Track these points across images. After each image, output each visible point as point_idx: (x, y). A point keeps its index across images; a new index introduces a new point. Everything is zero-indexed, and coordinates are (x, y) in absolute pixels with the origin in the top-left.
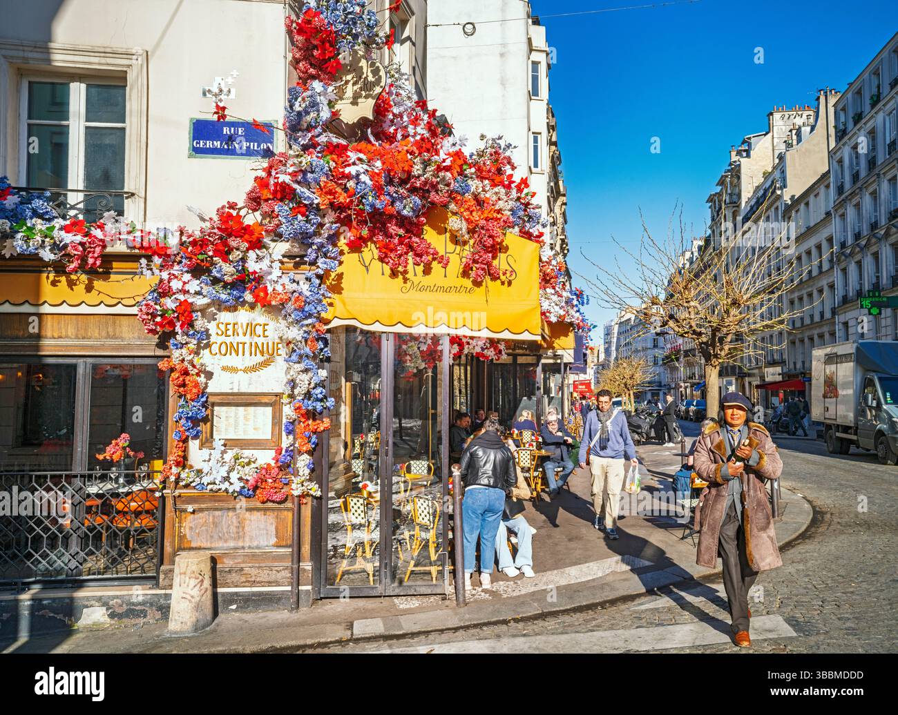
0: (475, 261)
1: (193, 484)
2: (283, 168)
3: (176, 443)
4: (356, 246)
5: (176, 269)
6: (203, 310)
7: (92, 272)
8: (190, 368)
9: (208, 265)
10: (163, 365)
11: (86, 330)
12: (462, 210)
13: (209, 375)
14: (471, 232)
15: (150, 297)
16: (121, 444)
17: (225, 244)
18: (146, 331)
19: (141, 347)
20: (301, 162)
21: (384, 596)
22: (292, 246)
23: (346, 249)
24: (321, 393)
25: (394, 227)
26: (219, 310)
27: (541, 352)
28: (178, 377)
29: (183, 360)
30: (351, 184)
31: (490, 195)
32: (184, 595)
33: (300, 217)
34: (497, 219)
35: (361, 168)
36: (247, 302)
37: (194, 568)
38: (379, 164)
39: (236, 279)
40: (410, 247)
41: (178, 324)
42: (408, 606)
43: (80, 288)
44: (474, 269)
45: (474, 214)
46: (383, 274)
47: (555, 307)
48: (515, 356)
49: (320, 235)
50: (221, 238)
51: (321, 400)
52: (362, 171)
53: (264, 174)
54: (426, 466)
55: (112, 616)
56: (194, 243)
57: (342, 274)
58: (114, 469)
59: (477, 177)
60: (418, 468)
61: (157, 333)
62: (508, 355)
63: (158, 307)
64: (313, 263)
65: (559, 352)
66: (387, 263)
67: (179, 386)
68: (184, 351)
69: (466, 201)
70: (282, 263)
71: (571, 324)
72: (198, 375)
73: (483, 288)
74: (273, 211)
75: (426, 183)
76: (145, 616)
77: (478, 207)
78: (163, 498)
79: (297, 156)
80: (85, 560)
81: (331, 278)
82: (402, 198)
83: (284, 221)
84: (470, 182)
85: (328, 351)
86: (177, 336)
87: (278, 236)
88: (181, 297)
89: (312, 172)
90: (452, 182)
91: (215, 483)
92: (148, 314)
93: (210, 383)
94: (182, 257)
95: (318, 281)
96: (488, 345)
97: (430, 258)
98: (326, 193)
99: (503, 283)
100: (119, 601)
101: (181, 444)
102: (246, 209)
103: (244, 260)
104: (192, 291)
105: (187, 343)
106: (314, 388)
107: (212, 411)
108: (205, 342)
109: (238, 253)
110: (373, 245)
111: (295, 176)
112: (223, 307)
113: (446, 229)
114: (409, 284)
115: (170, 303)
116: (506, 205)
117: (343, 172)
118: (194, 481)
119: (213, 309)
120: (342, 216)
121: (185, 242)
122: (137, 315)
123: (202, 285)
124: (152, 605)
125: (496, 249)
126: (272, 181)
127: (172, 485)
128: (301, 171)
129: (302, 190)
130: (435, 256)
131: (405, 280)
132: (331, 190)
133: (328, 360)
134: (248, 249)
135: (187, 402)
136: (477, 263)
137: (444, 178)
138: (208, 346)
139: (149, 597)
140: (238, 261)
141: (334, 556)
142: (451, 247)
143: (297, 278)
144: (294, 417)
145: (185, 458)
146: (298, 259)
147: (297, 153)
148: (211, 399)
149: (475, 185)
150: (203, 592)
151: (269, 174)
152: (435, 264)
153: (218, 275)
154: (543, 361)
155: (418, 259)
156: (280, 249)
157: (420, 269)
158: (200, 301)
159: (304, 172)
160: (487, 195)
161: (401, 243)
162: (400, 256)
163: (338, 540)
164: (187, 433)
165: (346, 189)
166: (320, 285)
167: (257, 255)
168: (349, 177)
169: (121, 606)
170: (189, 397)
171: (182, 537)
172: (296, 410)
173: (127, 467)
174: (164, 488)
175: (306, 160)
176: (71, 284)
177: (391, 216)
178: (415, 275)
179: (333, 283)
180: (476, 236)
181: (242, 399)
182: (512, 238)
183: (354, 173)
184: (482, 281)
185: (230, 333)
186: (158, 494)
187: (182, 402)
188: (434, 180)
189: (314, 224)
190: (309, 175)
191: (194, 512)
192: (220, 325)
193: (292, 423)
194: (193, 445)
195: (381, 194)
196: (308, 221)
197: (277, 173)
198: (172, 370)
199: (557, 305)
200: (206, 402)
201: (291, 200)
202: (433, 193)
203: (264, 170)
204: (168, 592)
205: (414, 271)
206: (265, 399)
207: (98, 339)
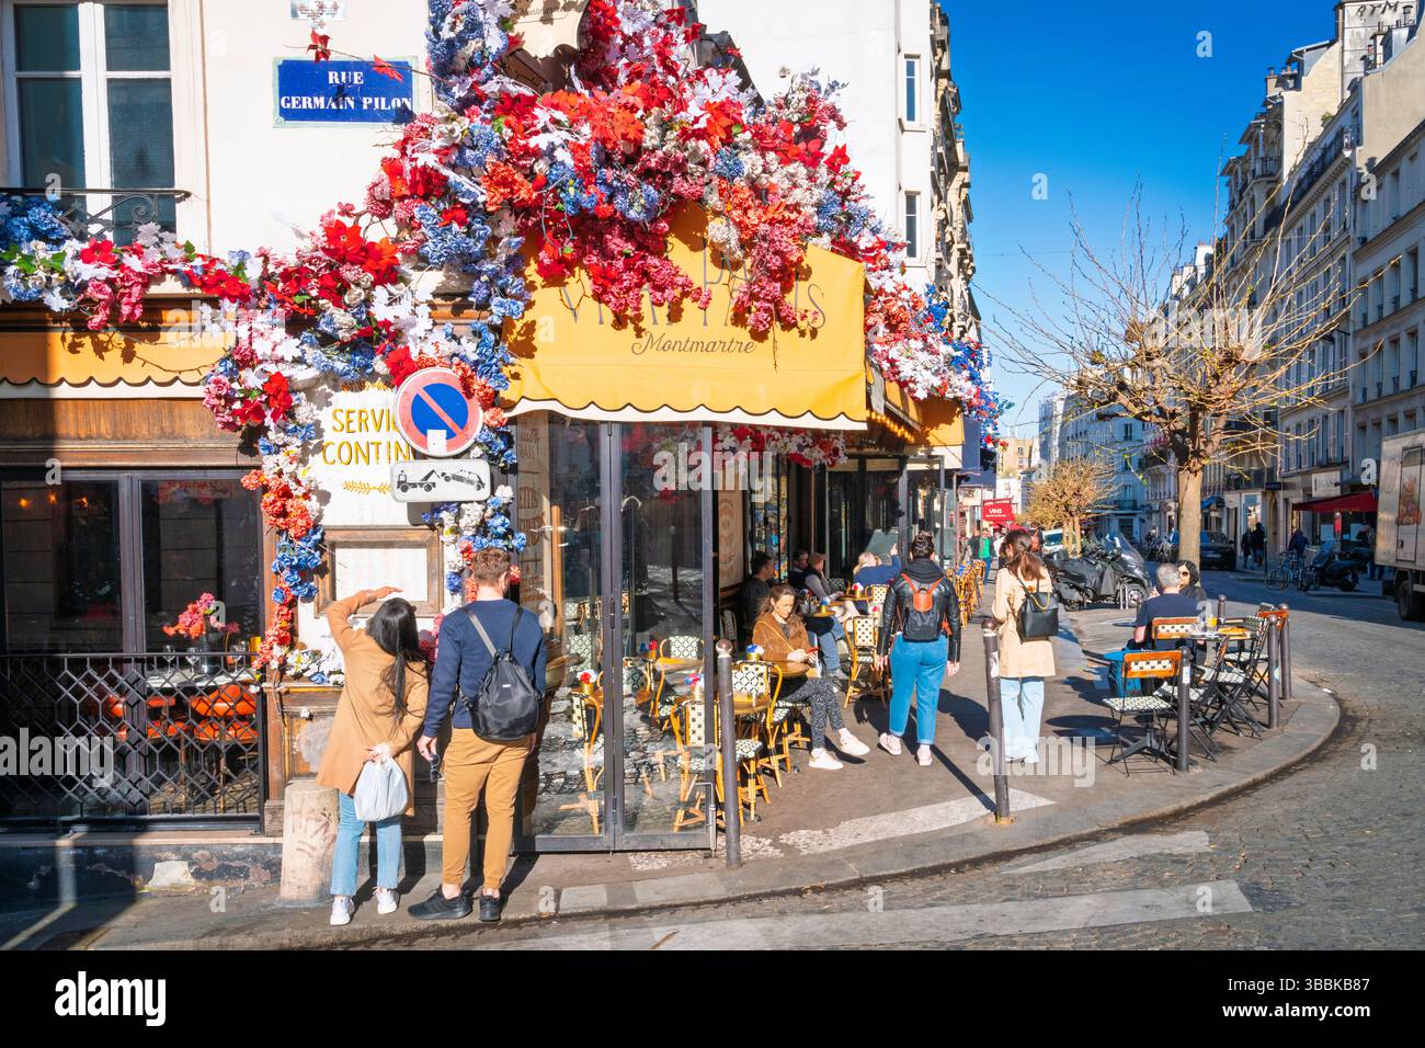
0: (753, 297)
1: (307, 674)
2: (425, 141)
3: (278, 607)
4: (555, 275)
5: (261, 323)
6: (309, 389)
7: (130, 329)
8: (293, 486)
9: (311, 312)
10: (249, 481)
11: (128, 425)
12: (730, 207)
13: (325, 497)
14: (745, 245)
15: (222, 369)
16: (202, 612)
17: (336, 276)
18: (220, 426)
19: (215, 452)
20: (452, 131)
21: (614, 852)
22: (448, 278)
23: (539, 280)
24: (503, 525)
25: (618, 241)
26: (335, 388)
27: (906, 450)
28: (274, 501)
29: (280, 474)
30: (541, 167)
31: (778, 179)
32: (301, 846)
33: (455, 226)
34: (790, 222)
35: (558, 136)
36: (378, 375)
37: (313, 804)
38: (586, 129)
39: (358, 336)
40: (645, 275)
41: (269, 413)
42: (650, 867)
43: (114, 356)
44: (753, 309)
45: (751, 213)
46: (601, 322)
47: (924, 372)
48: (862, 459)
49: (493, 257)
50: (329, 266)
51: (504, 537)
52: (558, 142)
53: (396, 154)
54: (695, 644)
55: (198, 875)
56: (286, 275)
57: (534, 323)
58: (192, 650)
59: (756, 148)
60: (682, 649)
61: (240, 428)
62: (850, 456)
63: (235, 386)
64: (484, 306)
65: (936, 451)
66: (607, 303)
67: (278, 515)
68: (281, 457)
69: (736, 192)
70: (432, 306)
71: (957, 401)
72: (306, 496)
73: (768, 343)
74: (412, 218)
75: (665, 161)
76: (246, 877)
77: (757, 202)
78: (262, 695)
79: (448, 120)
80: (153, 791)
81: (515, 331)
82: (625, 190)
83: (430, 234)
84: (743, 157)
85: (513, 455)
86: (269, 433)
87: (422, 262)
88: (272, 369)
89: (474, 147)
90: (712, 158)
91: (340, 672)
92: (219, 397)
93: (327, 509)
94: (269, 301)
95: (492, 337)
96: (811, 441)
97: (677, 292)
98: (498, 184)
99: (802, 334)
100: (206, 853)
101: (285, 610)
102: (368, 216)
103: (368, 302)
104: (289, 358)
105: (285, 445)
106: (492, 517)
107: (333, 557)
108: (315, 442)
109: (359, 290)
110: (583, 272)
111: (446, 155)
112: (341, 383)
113: (705, 241)
114: (645, 338)
115: (252, 379)
116: (807, 197)
117: (526, 146)
118: (308, 669)
119: (325, 386)
120: (530, 224)
121: (273, 274)
122: (203, 399)
123: (305, 347)
124: (255, 860)
125: (789, 273)
126: (408, 166)
127: (276, 675)
128: (454, 145)
129: (458, 179)
130: (687, 290)
131: (639, 332)
132: (505, 178)
133: (514, 469)
134: (374, 284)
135: (291, 542)
136: (758, 300)
137: (696, 150)
138: (320, 448)
139: (250, 848)
140: (359, 306)
141: (545, 790)
142: (714, 272)
143: (459, 331)
144: (460, 564)
145: (293, 632)
146: (458, 299)
147: (446, 115)
148: (330, 537)
149: (750, 163)
150: (328, 841)
151: (404, 154)
152: (687, 303)
153: (329, 330)
154: (911, 467)
155: (658, 294)
156: (427, 282)
157: (663, 311)
158: (301, 374)
159: (460, 147)
160: (773, 180)
161: (628, 268)
162: (628, 289)
163: (554, 765)
164: (294, 593)
165: (530, 175)
166: (497, 342)
167: (390, 294)
168: (536, 153)
169: (210, 860)
170: (292, 532)
171: (295, 757)
172: (463, 552)
173: (214, 647)
174: (263, 679)
175: (461, 125)
176: (100, 349)
177: (611, 220)
178: (655, 322)
179: (519, 338)
180: (754, 252)
181: (379, 536)
182: (818, 253)
183: (544, 146)
184: (767, 331)
185: (354, 426)
186: (254, 689)
187: (283, 541)
188: (679, 154)
189: (480, 238)
190: (468, 153)
191: (311, 718)
192: (339, 415)
193: (459, 574)
194: (305, 611)
195: (590, 183)
196: (469, 234)
197: (413, 152)
198: (265, 489)
199: (926, 368)
200: (322, 540)
201: (440, 197)
202: (678, 178)
203: (395, 146)
204: (278, 840)
205: (653, 315)
206: (415, 536)
207: (146, 440)
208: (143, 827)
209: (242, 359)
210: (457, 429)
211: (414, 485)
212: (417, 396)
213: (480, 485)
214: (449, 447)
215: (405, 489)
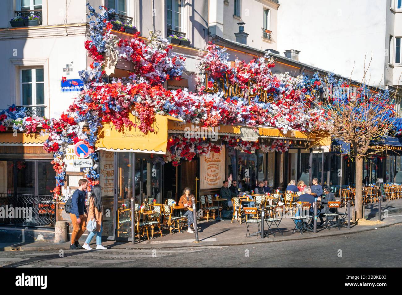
1: (62, 200)
3: (57, 187)
4: (108, 121)
5: (53, 133)
6: (62, 145)
10: (52, 163)
11: (36, 151)
13: (66, 166)
15: (46, 142)
17: (63, 124)
26: (68, 144)
29: (57, 161)
32: (57, 233)
37: (59, 225)
40: (123, 122)
43: (33, 138)
45: (141, 109)
46: (116, 131)
51: (95, 174)
55: (44, 238)
57: (104, 131)
68: (57, 158)
70: (83, 129)
72: (63, 166)
73: (148, 135)
76: (52, 239)
78: (55, 204)
86: (55, 153)
99: (155, 133)
101: (59, 187)
105: (58, 156)
106: (92, 171)
107: (68, 178)
108: (64, 155)
109: (68, 127)
114: (124, 134)
115: (50, 144)
119: (66, 144)
123: (61, 137)
124: (52, 236)
130: (132, 124)
131: (123, 133)
134: (70, 126)
138: (66, 156)
142: (137, 120)
145: (61, 192)
146: (88, 127)
148: (67, 174)
150: (62, 232)
152: (132, 127)
156: (82, 124)
157: (128, 128)
158: (60, 142)
161: (119, 120)
164: (60, 184)
166: (95, 136)
167: (73, 127)
169: (46, 235)
170: (58, 173)
171: (61, 217)
174: (55, 201)
176: (31, 137)
178: (126, 131)
181: (75, 174)
185: (71, 152)
191: (63, 209)
192: (69, 149)
194: (63, 188)
198: (54, 164)
204: (54, 232)
205: (126, 129)
206: (81, 174)
207: (39, 154)
208: (37, 228)
209: (50, 140)
210: (86, 153)
211: (77, 164)
212: (78, 147)
213: (91, 164)
214: (84, 157)
215: (75, 165)
